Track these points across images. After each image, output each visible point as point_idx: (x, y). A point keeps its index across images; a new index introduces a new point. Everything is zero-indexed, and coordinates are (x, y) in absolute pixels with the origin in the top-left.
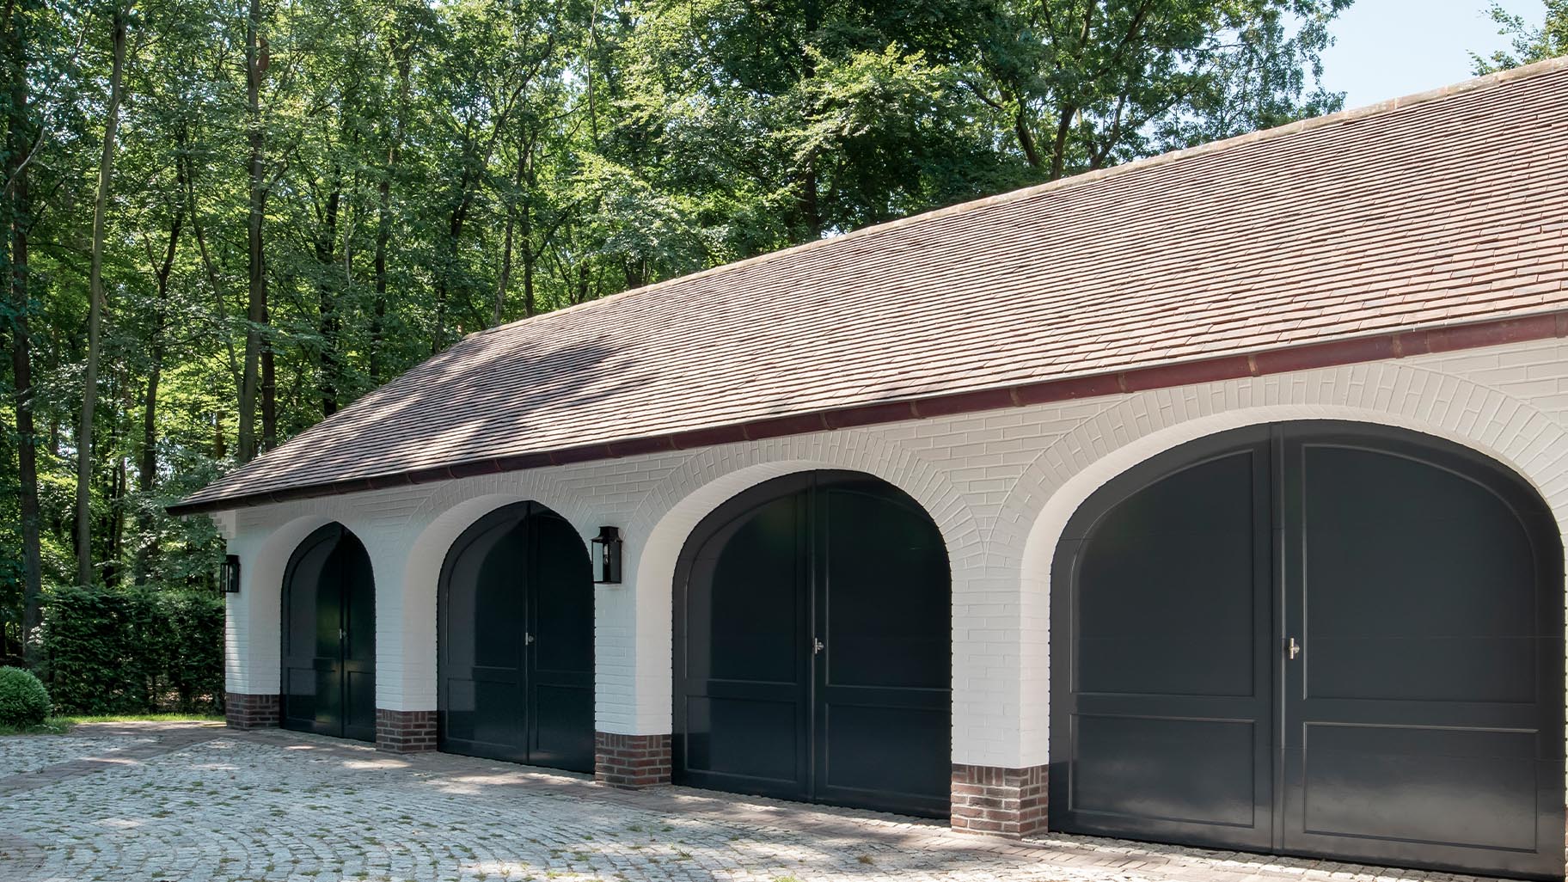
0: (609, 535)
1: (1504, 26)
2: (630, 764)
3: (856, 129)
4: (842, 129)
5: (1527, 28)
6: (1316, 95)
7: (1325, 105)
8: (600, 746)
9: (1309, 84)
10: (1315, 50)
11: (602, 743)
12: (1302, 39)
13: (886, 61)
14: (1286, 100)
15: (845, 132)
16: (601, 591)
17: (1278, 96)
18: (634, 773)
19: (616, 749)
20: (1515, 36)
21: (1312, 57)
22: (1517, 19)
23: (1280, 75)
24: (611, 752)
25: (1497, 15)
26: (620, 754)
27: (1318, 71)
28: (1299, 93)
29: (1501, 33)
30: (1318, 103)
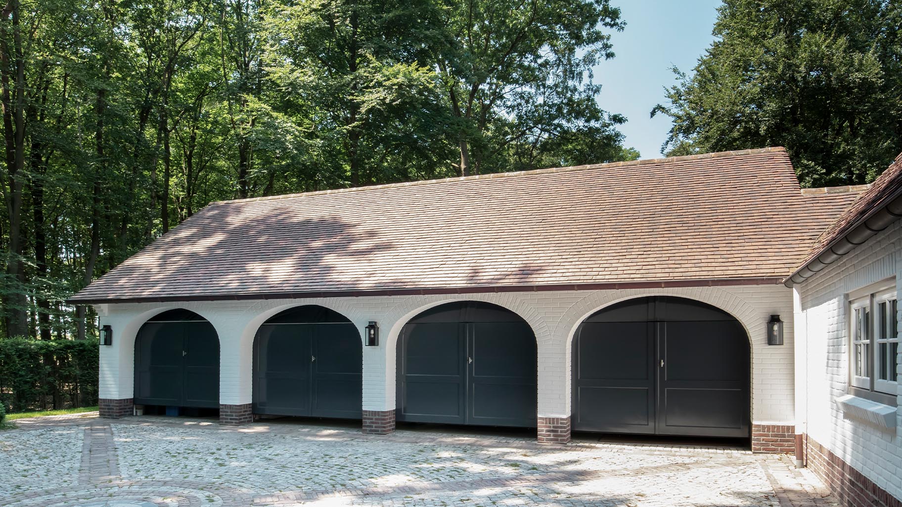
0: (372, 326)
1: (678, 76)
2: (382, 423)
3: (393, 101)
4: (385, 99)
5: (687, 78)
6: (588, 85)
7: (592, 90)
8: (365, 416)
9: (586, 80)
10: (590, 66)
11: (366, 415)
12: (584, 60)
13: (410, 68)
14: (575, 86)
15: (387, 101)
16: (366, 350)
17: (570, 83)
18: (384, 427)
19: (374, 417)
20: (682, 81)
21: (588, 69)
22: (683, 74)
23: (572, 72)
24: (372, 419)
25: (675, 71)
26: (376, 419)
27: (591, 76)
28: (580, 83)
29: (676, 79)
30: (589, 89)
